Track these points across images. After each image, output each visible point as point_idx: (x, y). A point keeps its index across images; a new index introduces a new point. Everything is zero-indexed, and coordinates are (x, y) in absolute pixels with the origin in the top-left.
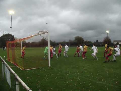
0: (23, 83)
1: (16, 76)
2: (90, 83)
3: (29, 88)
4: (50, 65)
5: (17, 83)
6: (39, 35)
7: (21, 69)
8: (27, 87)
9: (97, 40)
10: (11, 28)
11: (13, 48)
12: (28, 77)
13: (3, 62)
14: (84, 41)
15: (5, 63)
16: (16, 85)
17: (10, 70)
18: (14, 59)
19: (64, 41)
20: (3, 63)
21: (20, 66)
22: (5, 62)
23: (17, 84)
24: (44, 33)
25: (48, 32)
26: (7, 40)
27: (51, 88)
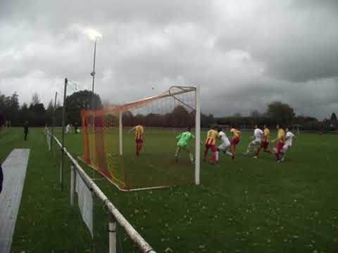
0: (132, 231)
1: (109, 207)
2: (313, 242)
3: (147, 244)
4: (197, 181)
5: (112, 226)
6: (170, 95)
7: (117, 186)
8: (142, 242)
9: (334, 115)
10: (93, 74)
11: (99, 128)
12: (136, 211)
13: (74, 164)
14: (294, 114)
15: (78, 169)
16: (109, 231)
17: (92, 189)
18: (101, 158)
19: (238, 114)
20: (72, 167)
21: (115, 178)
22: (78, 166)
23: (110, 229)
24: (186, 91)
25: (195, 89)
26: (82, 107)
27: (200, 247)
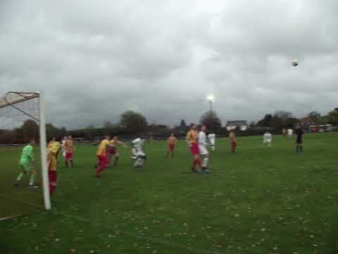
6: (9, 104)
9: (183, 123)
19: (91, 126)
24: (27, 98)
